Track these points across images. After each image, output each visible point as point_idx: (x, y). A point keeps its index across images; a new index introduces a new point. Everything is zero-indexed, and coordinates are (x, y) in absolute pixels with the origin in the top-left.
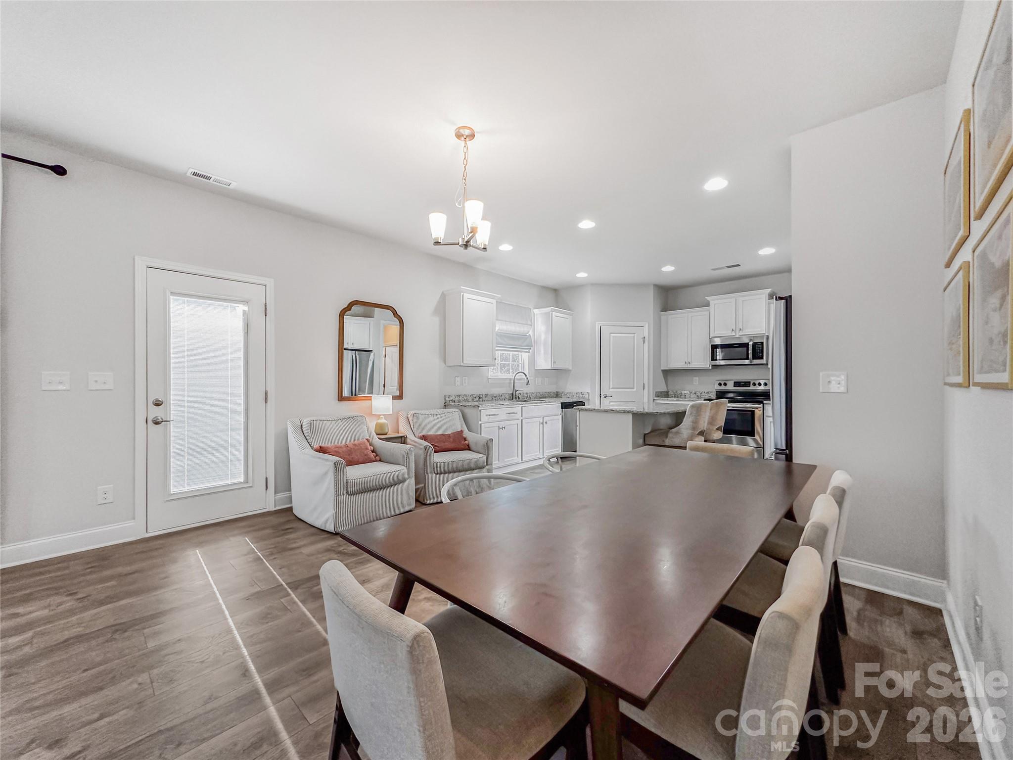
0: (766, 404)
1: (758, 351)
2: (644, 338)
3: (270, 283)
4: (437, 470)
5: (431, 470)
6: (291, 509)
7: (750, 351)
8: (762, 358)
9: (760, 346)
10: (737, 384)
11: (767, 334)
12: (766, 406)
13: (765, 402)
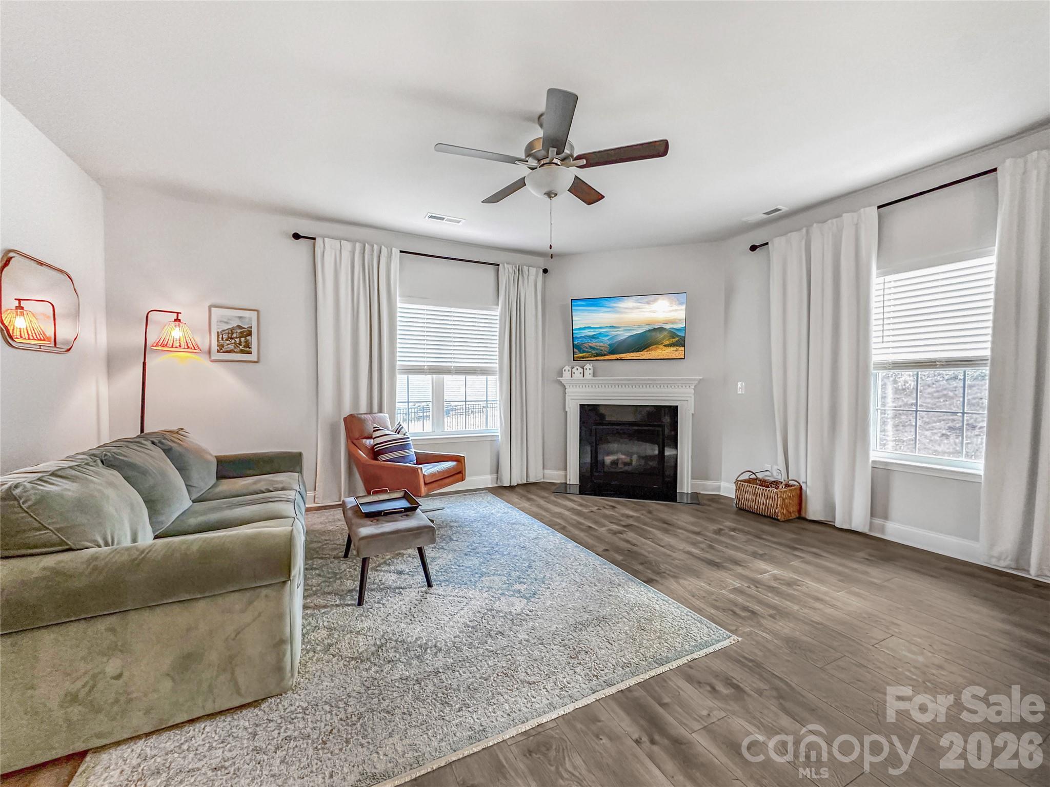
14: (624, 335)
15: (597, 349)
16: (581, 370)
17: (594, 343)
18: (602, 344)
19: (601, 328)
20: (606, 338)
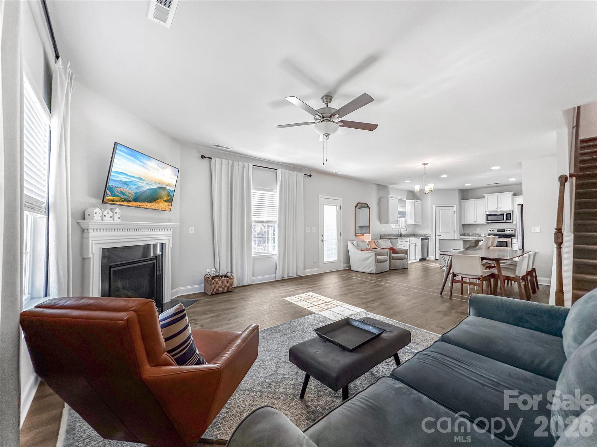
0: (513, 238)
1: (508, 217)
2: (455, 211)
3: (341, 199)
4: (394, 259)
5: (392, 259)
6: (351, 269)
7: (505, 217)
8: (510, 220)
9: (509, 215)
10: (498, 230)
11: (512, 210)
12: (513, 240)
13: (512, 238)
14: (146, 187)
15: (126, 195)
16: (111, 214)
17: (125, 189)
18: (130, 191)
19: (133, 177)
20: (134, 187)
